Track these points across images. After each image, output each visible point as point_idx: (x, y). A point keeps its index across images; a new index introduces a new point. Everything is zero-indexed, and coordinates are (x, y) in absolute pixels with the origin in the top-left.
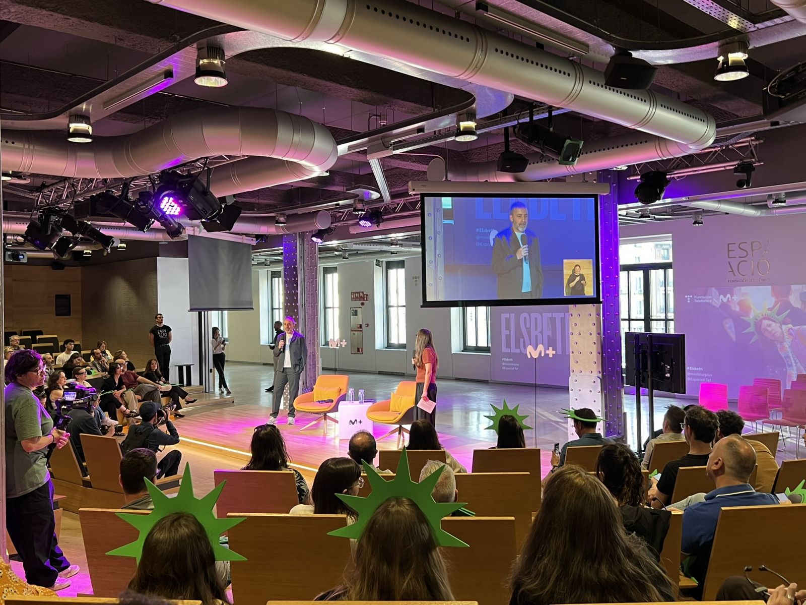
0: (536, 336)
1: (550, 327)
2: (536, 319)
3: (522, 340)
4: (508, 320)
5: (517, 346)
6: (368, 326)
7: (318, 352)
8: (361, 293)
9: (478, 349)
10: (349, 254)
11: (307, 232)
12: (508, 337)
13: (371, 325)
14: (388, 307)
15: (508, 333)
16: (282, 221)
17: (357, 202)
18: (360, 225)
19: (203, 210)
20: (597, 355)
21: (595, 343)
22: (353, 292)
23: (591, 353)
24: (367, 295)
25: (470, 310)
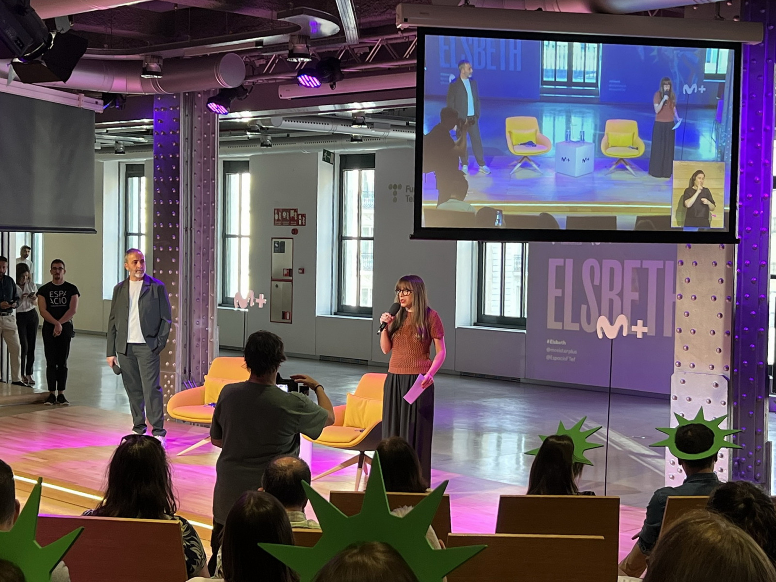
0: (611, 301)
1: (637, 284)
2: (612, 270)
3: (584, 308)
4: (560, 270)
5: (576, 318)
6: (303, 272)
7: (213, 315)
8: (292, 212)
9: (503, 321)
10: (272, 138)
11: (200, 93)
12: (560, 301)
13: (308, 270)
14: (341, 238)
15: (561, 295)
16: (154, 70)
17: (296, 40)
18: (299, 83)
19: (16, 42)
20: (725, 337)
21: (721, 316)
22: (278, 210)
23: (714, 333)
24: (303, 216)
25: (493, 248)
